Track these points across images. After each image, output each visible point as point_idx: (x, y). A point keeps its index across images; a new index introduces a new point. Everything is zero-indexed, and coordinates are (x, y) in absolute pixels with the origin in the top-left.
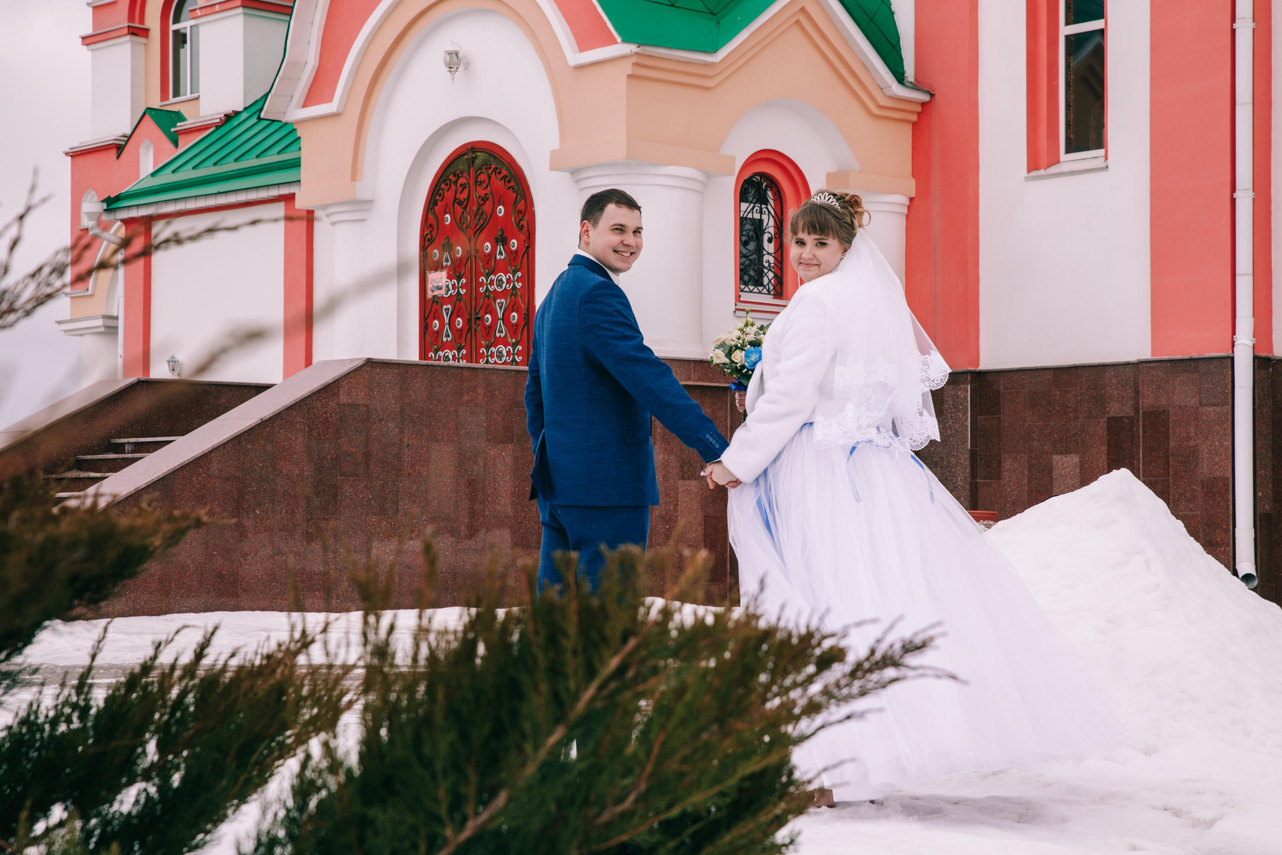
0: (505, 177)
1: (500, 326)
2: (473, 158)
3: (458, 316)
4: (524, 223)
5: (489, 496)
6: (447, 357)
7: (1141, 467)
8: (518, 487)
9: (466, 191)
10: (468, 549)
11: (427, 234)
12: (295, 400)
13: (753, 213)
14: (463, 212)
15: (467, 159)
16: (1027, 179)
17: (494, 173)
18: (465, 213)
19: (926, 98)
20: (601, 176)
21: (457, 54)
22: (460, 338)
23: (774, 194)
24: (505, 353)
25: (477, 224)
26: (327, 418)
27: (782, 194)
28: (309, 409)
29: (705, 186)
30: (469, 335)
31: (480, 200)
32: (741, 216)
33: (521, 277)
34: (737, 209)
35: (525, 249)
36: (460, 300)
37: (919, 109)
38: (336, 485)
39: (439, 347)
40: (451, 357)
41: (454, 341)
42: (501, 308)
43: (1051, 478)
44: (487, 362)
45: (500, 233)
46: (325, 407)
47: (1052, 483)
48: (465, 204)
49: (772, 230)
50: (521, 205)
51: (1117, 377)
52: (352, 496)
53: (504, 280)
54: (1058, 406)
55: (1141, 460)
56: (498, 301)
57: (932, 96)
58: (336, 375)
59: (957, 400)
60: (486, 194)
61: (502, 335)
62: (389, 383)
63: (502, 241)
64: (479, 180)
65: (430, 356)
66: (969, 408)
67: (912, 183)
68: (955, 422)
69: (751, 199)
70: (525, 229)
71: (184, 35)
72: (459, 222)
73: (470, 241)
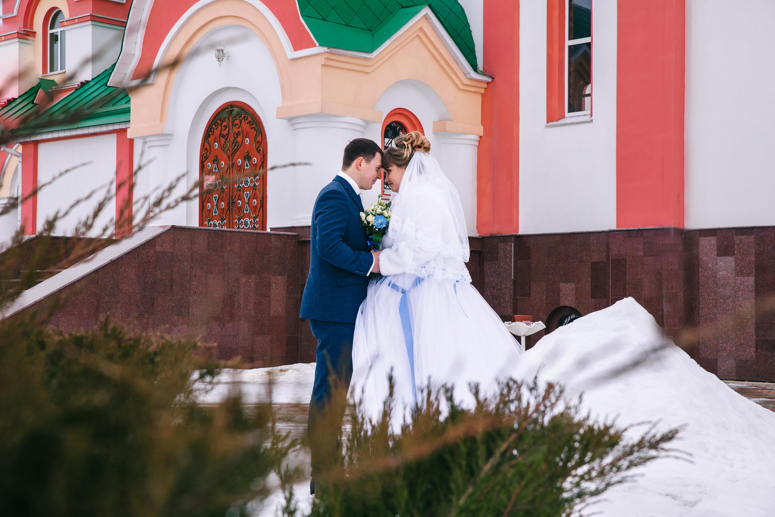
0: (250, 122)
1: (247, 207)
2: (231, 111)
3: (222, 201)
4: (261, 148)
5: (241, 304)
6: (216, 224)
7: (610, 290)
8: (257, 300)
9: (227, 130)
10: (229, 335)
11: (204, 154)
12: (130, 249)
13: (391, 144)
14: (225, 142)
15: (228, 111)
16: (546, 127)
17: (243, 119)
18: (227, 142)
19: (490, 80)
20: (306, 122)
21: (223, 51)
22: (223, 214)
24: (249, 222)
25: (233, 149)
26: (149, 259)
28: (138, 255)
29: (365, 128)
30: (228, 212)
31: (235, 135)
32: (385, 146)
33: (259, 179)
34: (382, 141)
35: (261, 163)
36: (223, 192)
37: (486, 86)
38: (154, 298)
39: (210, 219)
40: (217, 224)
41: (219, 215)
42: (247, 197)
43: (559, 296)
44: (239, 228)
45: (247, 154)
46: (148, 254)
47: (559, 298)
48: (226, 137)
50: (259, 139)
51: (597, 239)
52: (163, 304)
53: (249, 181)
54: (563, 255)
55: (610, 286)
56: (246, 193)
57: (493, 78)
58: (154, 235)
59: (506, 251)
60: (239, 131)
61: (248, 212)
62: (185, 240)
63: (248, 158)
64: (235, 123)
65: (205, 224)
66: (513, 256)
67: (481, 128)
68: (505, 264)
69: (390, 136)
70: (262, 152)
71: (57, 36)
72: (223, 147)
73: (229, 158)
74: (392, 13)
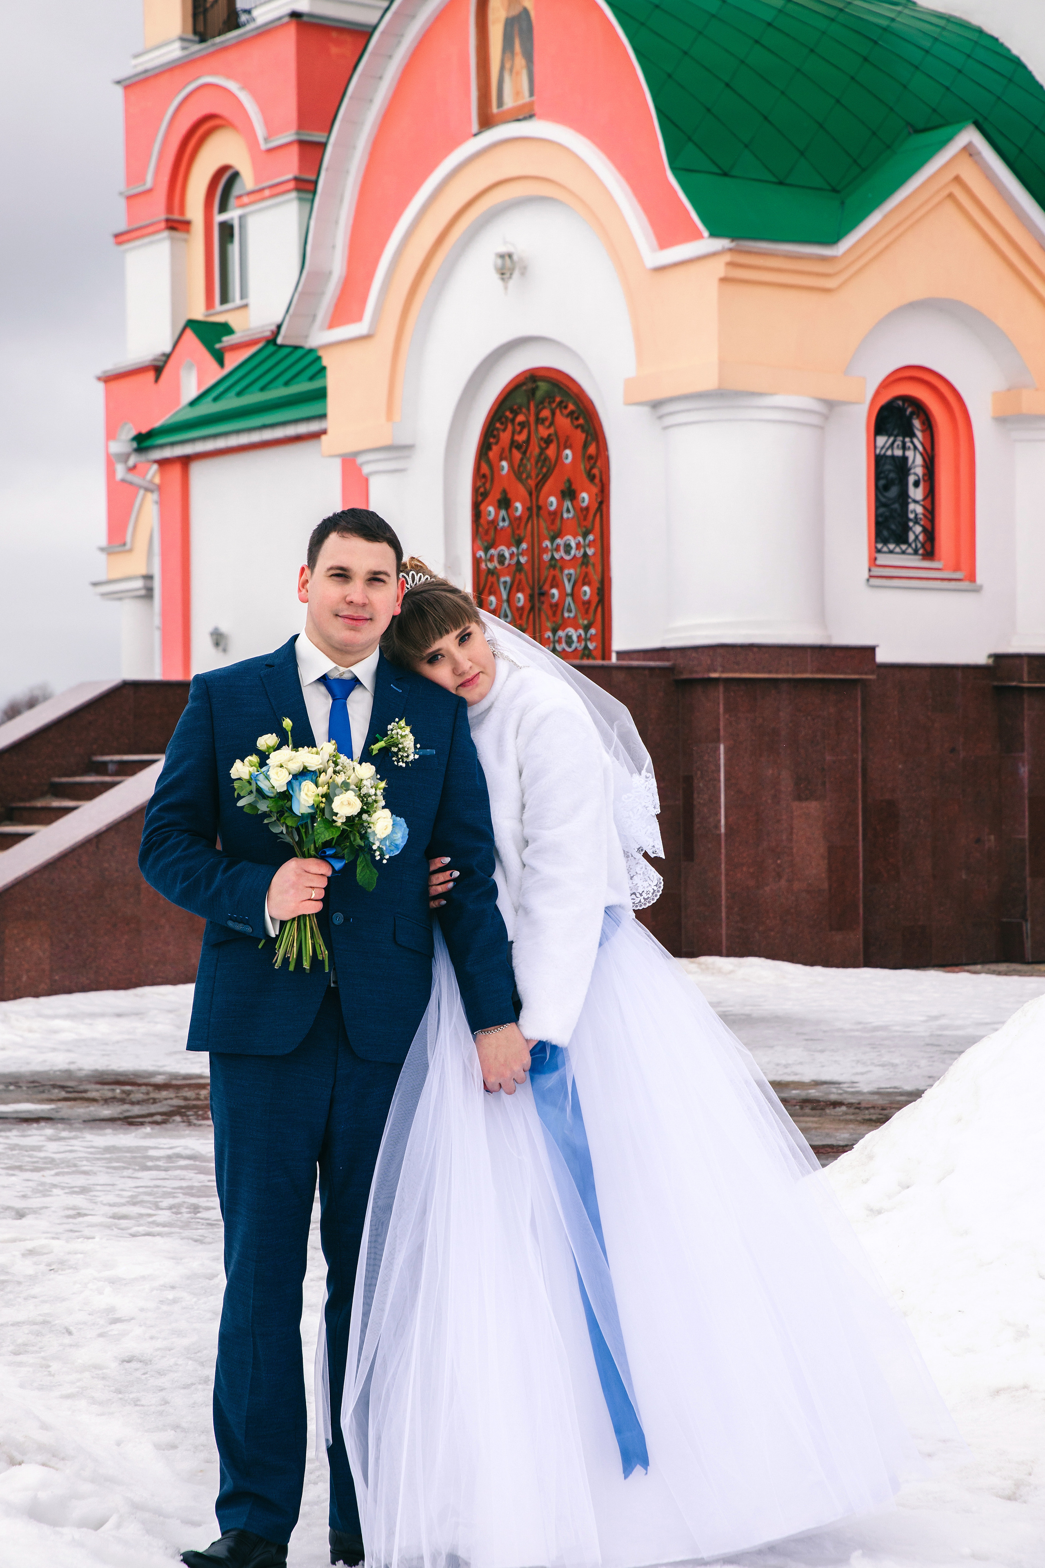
0: (572, 413)
1: (569, 604)
2: (534, 389)
3: (518, 591)
4: (596, 471)
9: (525, 432)
11: (480, 487)
13: (893, 449)
14: (522, 459)
15: (526, 391)
17: (559, 408)
18: (525, 461)
21: (510, 256)
22: (521, 619)
23: (923, 423)
24: (575, 638)
25: (539, 474)
27: (933, 423)
29: (826, 417)
30: (531, 616)
31: (542, 443)
32: (878, 453)
33: (594, 540)
34: (872, 444)
35: (598, 505)
36: (520, 570)
42: (569, 580)
45: (567, 485)
48: (524, 448)
49: (919, 471)
50: (592, 450)
53: (573, 544)
56: (566, 572)
60: (549, 435)
61: (572, 615)
63: (570, 495)
64: (541, 416)
69: (890, 430)
70: (597, 480)
71: (231, 227)
72: (517, 472)
73: (531, 494)
74: (889, 147)
